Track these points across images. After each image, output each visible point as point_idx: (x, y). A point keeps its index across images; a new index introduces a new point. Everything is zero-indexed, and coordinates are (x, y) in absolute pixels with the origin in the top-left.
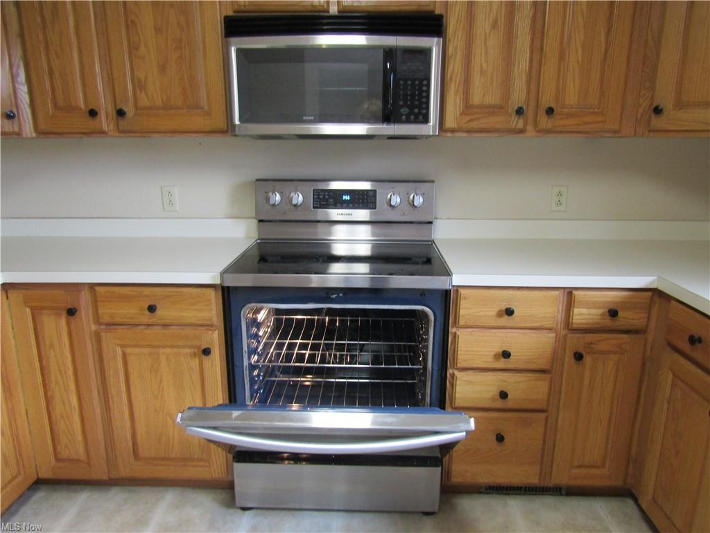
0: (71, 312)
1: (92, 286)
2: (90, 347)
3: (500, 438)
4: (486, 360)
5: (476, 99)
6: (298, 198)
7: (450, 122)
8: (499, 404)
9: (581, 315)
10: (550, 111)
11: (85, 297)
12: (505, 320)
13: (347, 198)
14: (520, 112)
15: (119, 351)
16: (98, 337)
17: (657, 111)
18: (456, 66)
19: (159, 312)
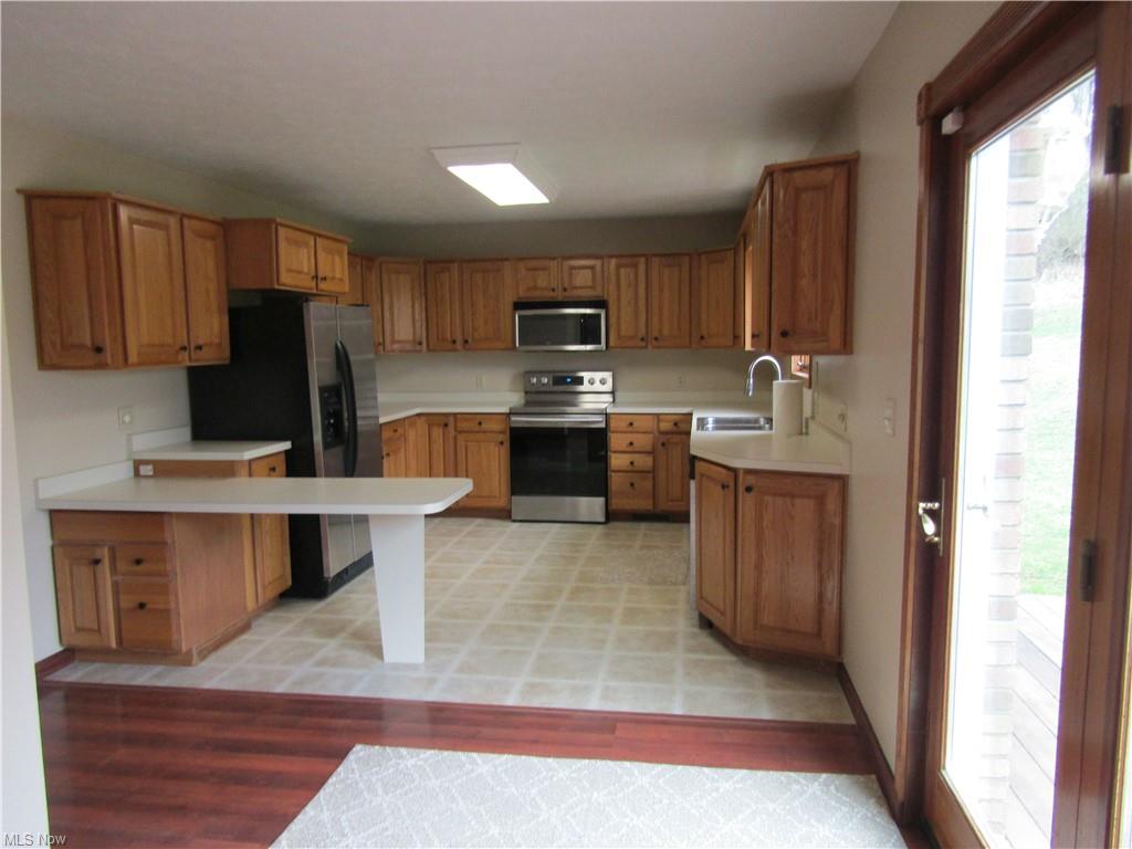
0: (446, 425)
1: (455, 415)
2: (451, 442)
3: (632, 485)
4: (624, 447)
5: (623, 333)
6: (545, 380)
7: (612, 344)
8: (630, 468)
9: (665, 426)
10: (656, 339)
11: (452, 418)
12: (630, 429)
13: (569, 380)
14: (642, 339)
15: (464, 443)
16: (455, 438)
17: (702, 338)
18: (613, 320)
19: (483, 425)
